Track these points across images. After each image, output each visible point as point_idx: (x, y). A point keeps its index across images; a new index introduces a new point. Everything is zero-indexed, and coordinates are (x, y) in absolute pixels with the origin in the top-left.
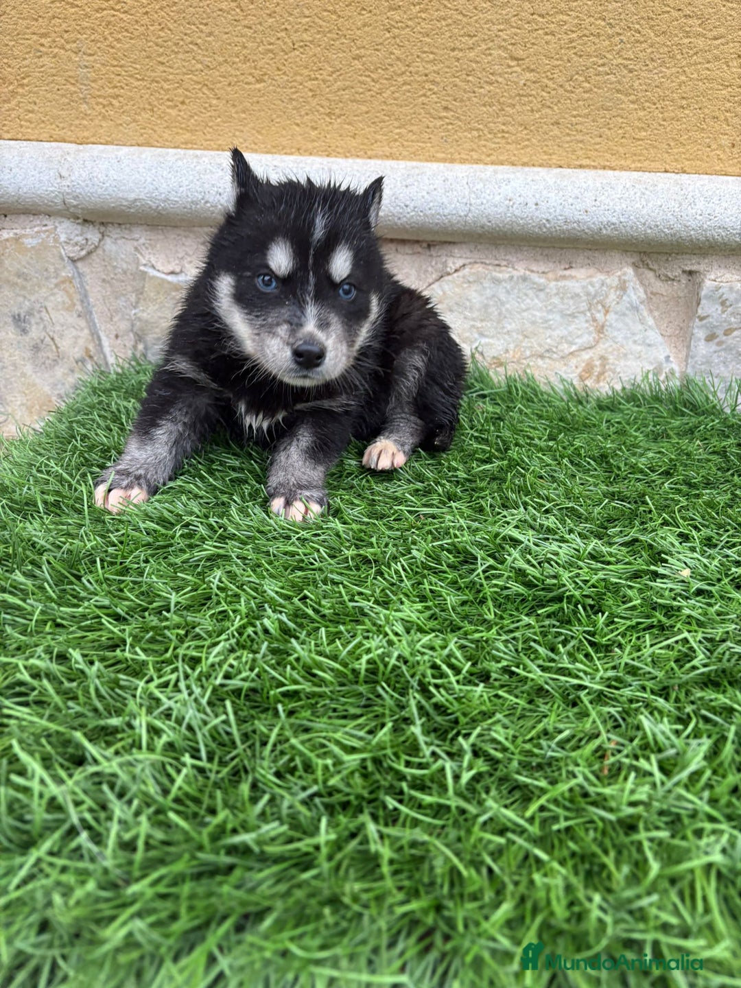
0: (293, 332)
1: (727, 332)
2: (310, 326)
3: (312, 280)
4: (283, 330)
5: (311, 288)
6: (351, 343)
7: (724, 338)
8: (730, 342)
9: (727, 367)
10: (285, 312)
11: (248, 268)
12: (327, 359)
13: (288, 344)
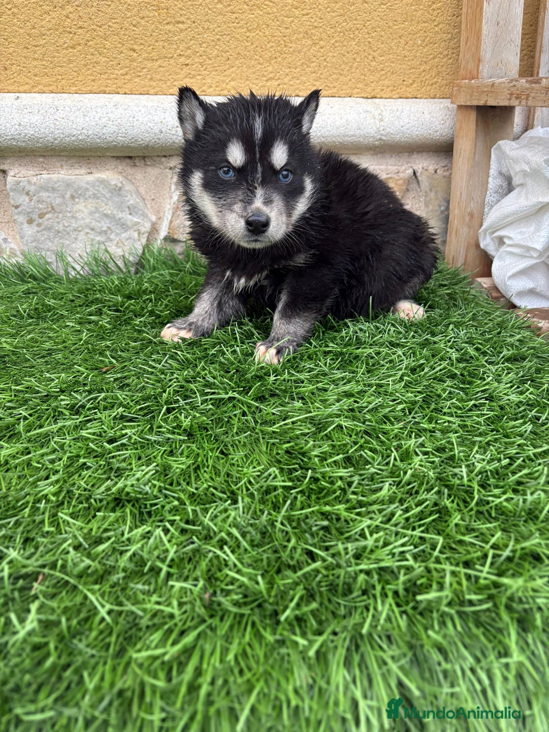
0: (245, 208)
1: (41, 216)
2: (258, 203)
3: (260, 169)
4: (238, 207)
5: (259, 175)
6: (289, 215)
7: (41, 221)
8: (46, 223)
9: (53, 242)
10: (240, 194)
11: (212, 163)
12: (271, 227)
13: (242, 217)
